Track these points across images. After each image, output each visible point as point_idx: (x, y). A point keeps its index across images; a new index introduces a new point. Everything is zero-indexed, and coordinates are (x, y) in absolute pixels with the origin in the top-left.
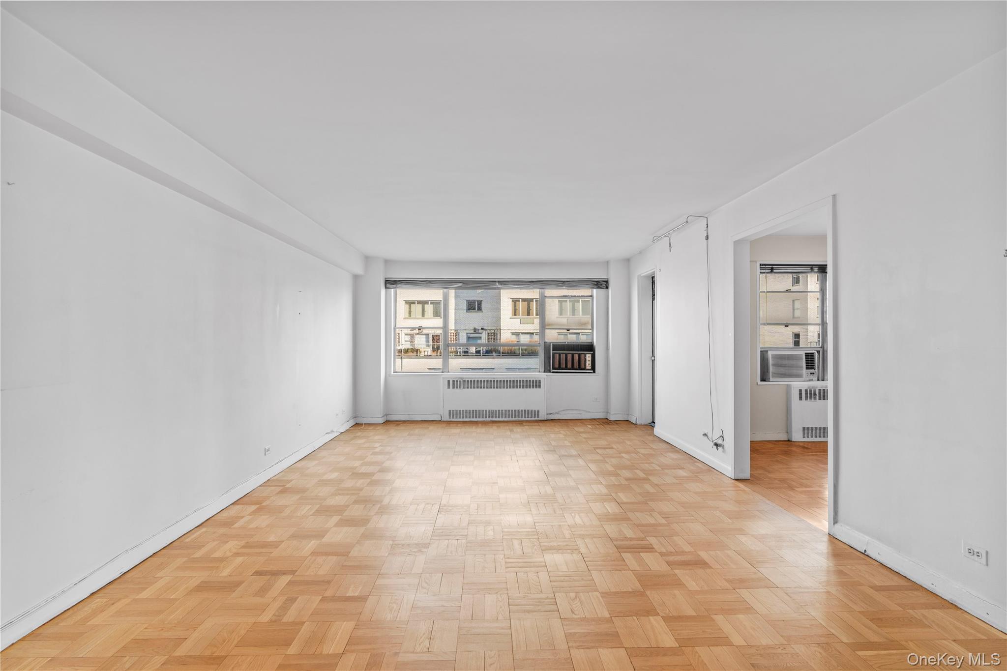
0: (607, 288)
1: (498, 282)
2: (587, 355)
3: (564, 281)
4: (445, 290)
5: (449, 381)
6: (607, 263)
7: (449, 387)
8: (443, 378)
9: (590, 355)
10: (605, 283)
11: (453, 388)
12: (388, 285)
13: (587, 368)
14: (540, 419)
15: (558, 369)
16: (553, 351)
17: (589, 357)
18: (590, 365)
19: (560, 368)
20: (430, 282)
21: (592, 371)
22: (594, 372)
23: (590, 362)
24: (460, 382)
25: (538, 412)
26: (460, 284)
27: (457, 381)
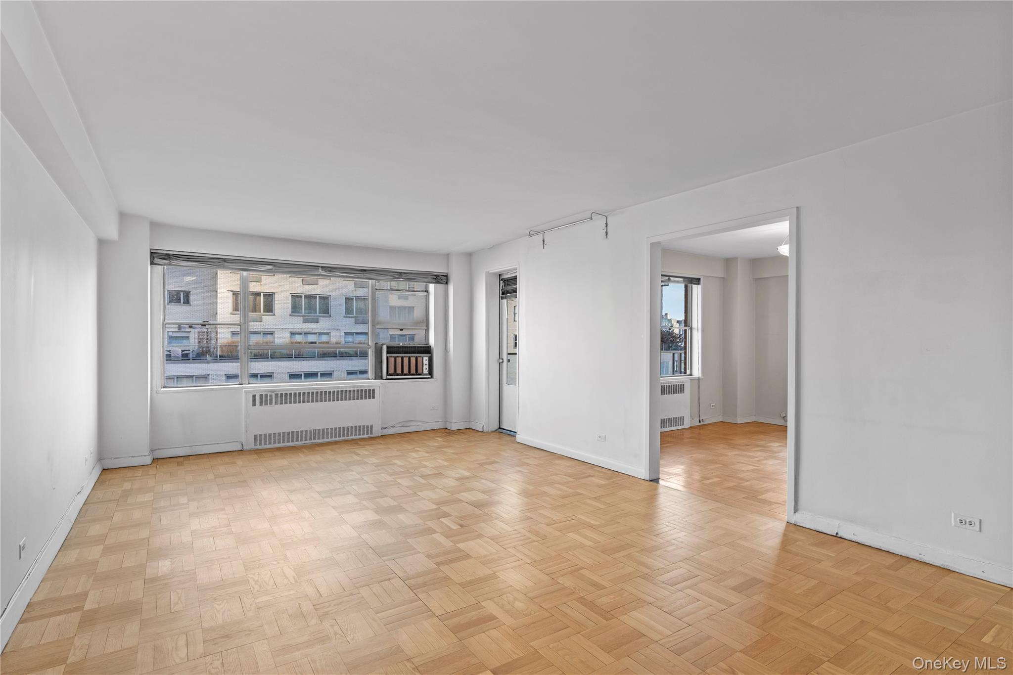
0: (447, 283)
1: (322, 267)
2: (425, 359)
3: (402, 273)
4: (245, 273)
5: (254, 396)
6: (447, 256)
7: (254, 404)
8: (246, 392)
9: (427, 358)
10: (446, 278)
11: (261, 404)
12: (157, 260)
13: (424, 373)
14: (374, 435)
15: (393, 375)
16: (388, 353)
17: (426, 360)
18: (427, 370)
19: (395, 374)
20: (225, 260)
21: (430, 376)
22: (432, 377)
23: (427, 367)
24: (271, 396)
25: (372, 427)
26: (270, 267)
27: (266, 395)
